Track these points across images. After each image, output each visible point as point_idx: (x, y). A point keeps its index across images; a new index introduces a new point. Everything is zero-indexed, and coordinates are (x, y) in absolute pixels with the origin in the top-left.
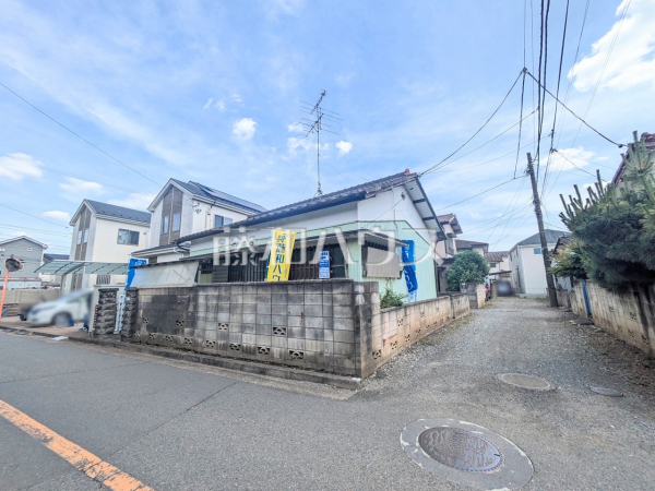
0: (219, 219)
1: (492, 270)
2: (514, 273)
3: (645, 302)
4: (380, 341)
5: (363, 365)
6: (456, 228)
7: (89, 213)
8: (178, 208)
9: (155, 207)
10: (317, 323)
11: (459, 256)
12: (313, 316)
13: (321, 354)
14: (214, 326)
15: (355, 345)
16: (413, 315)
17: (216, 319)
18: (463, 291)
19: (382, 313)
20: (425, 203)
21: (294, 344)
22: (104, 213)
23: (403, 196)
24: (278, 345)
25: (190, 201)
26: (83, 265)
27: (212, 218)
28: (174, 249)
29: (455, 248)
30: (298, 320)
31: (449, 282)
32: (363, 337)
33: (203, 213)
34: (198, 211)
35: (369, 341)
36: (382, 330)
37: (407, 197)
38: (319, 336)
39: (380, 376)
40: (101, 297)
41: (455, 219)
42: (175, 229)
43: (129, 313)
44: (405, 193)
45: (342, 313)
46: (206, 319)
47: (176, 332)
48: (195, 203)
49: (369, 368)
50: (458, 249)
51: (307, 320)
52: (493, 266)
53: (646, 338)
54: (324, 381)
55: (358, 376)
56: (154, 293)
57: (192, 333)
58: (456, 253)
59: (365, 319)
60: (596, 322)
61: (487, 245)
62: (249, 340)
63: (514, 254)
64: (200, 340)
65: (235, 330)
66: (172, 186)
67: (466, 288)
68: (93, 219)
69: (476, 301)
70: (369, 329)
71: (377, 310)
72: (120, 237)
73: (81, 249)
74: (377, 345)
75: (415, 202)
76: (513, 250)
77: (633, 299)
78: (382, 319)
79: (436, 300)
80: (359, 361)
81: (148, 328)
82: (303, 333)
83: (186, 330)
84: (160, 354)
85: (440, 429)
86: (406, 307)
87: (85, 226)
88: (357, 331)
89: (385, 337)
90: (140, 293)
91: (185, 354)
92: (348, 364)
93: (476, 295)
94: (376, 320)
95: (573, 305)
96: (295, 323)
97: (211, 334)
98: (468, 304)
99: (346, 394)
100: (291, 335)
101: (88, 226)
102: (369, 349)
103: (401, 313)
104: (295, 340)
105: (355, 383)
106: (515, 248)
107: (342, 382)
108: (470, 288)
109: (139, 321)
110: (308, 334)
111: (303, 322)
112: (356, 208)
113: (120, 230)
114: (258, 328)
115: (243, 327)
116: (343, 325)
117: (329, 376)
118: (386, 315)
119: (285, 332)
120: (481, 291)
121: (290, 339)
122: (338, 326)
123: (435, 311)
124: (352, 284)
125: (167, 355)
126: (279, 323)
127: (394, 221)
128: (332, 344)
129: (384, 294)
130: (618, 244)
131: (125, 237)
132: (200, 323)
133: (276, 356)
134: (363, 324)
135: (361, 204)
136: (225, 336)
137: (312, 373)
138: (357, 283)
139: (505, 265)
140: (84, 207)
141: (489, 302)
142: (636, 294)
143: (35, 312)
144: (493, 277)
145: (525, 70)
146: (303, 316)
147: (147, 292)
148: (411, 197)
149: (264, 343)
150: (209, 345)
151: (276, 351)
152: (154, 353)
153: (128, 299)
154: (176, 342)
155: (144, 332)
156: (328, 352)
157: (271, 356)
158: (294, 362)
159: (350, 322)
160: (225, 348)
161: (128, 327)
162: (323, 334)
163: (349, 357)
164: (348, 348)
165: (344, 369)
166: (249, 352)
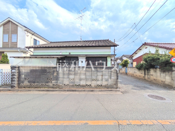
10: (106, 77)
13: (107, 85)
14: (68, 80)
15: (117, 82)
21: (99, 83)
24: (94, 84)
27: (33, 39)
30: (101, 77)
38: (107, 80)
45: (114, 75)
46: (63, 78)
47: (47, 82)
51: (103, 77)
54: (111, 91)
57: (57, 82)
62: (83, 83)
64: (61, 84)
65: (77, 80)
81: (29, 82)
82: (102, 80)
83: (53, 81)
92: (115, 86)
97: (66, 82)
100: (98, 80)
105: (118, 90)
109: (23, 79)
110: (104, 80)
112: (110, 48)
114: (86, 79)
115: (81, 80)
116: (114, 77)
121: (98, 82)
122: (112, 78)
126: (94, 78)
128: (111, 82)
132: (60, 79)
136: (73, 83)
137: (105, 89)
146: (102, 75)
149: (89, 83)
150: (66, 85)
151: (93, 85)
153: (13, 71)
154: (48, 86)
155: (26, 83)
156: (109, 84)
157: (92, 87)
158: (99, 87)
159: (116, 76)
160: (73, 86)
161: (16, 82)
162: (108, 80)
163: (115, 85)
164: (115, 83)
165: (114, 87)
166: (83, 86)
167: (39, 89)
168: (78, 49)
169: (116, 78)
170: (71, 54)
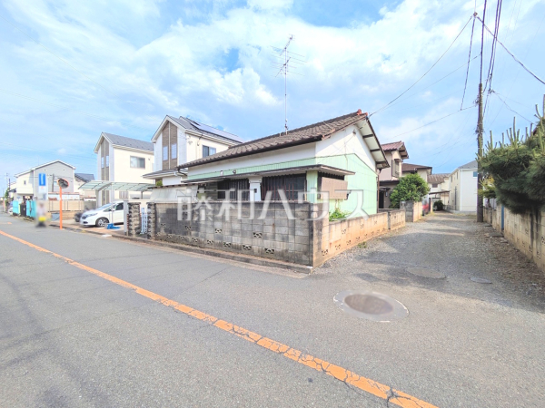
0: (206, 149)
1: (433, 190)
2: (452, 192)
3: (535, 221)
4: (328, 244)
5: (314, 259)
6: (403, 154)
7: (107, 143)
8: (174, 140)
9: (156, 139)
10: (284, 230)
11: (403, 178)
12: (281, 226)
13: (287, 251)
14: (212, 231)
15: (310, 246)
16: (355, 226)
17: (213, 226)
18: (403, 208)
19: (330, 225)
20: (373, 138)
21: (268, 244)
22: (118, 143)
23: (354, 133)
24: (257, 244)
25: (183, 135)
26: (110, 184)
27: (201, 147)
28: (175, 173)
29: (400, 171)
30: (271, 228)
31: (391, 200)
32: (315, 240)
33: (194, 144)
34: (190, 143)
35: (319, 243)
36: (330, 237)
37: (358, 133)
38: (285, 239)
39: (326, 266)
40: (130, 208)
41: (403, 146)
42: (174, 157)
43: (151, 220)
44: (356, 130)
45: (301, 224)
46: (206, 226)
47: (185, 233)
48: (188, 136)
49: (318, 261)
50: (403, 172)
51: (277, 229)
52: (435, 186)
53: (531, 248)
54: (288, 267)
55: (310, 265)
56: (168, 207)
57: (197, 235)
58: (401, 175)
59: (317, 229)
60: (505, 236)
61: (431, 168)
62: (236, 240)
63: (454, 176)
64: (203, 240)
65: (227, 234)
66: (168, 122)
67: (405, 205)
68: (111, 148)
69: (412, 216)
70: (320, 235)
71: (326, 223)
72: (131, 162)
73: (106, 172)
74: (325, 246)
75: (364, 137)
76: (454, 173)
77: (529, 219)
78: (330, 229)
79: (375, 215)
80: (312, 256)
81: (166, 230)
82: (274, 237)
83: (193, 233)
84: (176, 248)
85: (359, 295)
86: (349, 221)
87: (105, 154)
88: (311, 237)
89: (332, 241)
90: (157, 206)
91: (193, 248)
92: (304, 257)
93: (412, 211)
94: (325, 230)
95: (494, 221)
96: (269, 230)
97: (210, 236)
98: (404, 218)
99: (302, 276)
100: (266, 238)
101: (107, 154)
102: (319, 249)
103: (345, 225)
104: (268, 241)
105: (309, 270)
106: (457, 171)
107: (300, 268)
108: (409, 205)
109: (159, 226)
110: (277, 238)
111: (274, 230)
112: (314, 147)
113: (132, 157)
114: (243, 233)
115: (232, 232)
116: (302, 233)
117: (292, 264)
118: (333, 226)
119: (262, 236)
120: (418, 208)
121: (265, 241)
122: (298, 233)
123: (373, 223)
124: (310, 205)
125: (182, 249)
126: (257, 230)
127: (345, 155)
128: (293, 245)
129: (333, 211)
130: (512, 180)
131: (135, 162)
132: (202, 228)
133: (256, 251)
134: (315, 232)
135: (318, 144)
136: (221, 238)
137: (280, 262)
138: (313, 204)
139: (445, 186)
140: (103, 139)
141: (424, 217)
142: (531, 216)
143: (84, 218)
144: (433, 196)
145: (475, 14)
146: (274, 225)
147: (162, 206)
148: (361, 133)
149: (247, 242)
150: (209, 243)
151: (255, 248)
152: (172, 247)
153: (150, 210)
154: (186, 240)
155: (162, 233)
156: (291, 249)
157: (253, 251)
158: (268, 256)
159: (307, 230)
160: (220, 245)
161: (152, 230)
162: (288, 237)
163: (305, 253)
164: (305, 247)
165: (302, 261)
166: (237, 248)
167: (172, 244)
168: (248, 159)
169: (306, 233)
170: (238, 172)
